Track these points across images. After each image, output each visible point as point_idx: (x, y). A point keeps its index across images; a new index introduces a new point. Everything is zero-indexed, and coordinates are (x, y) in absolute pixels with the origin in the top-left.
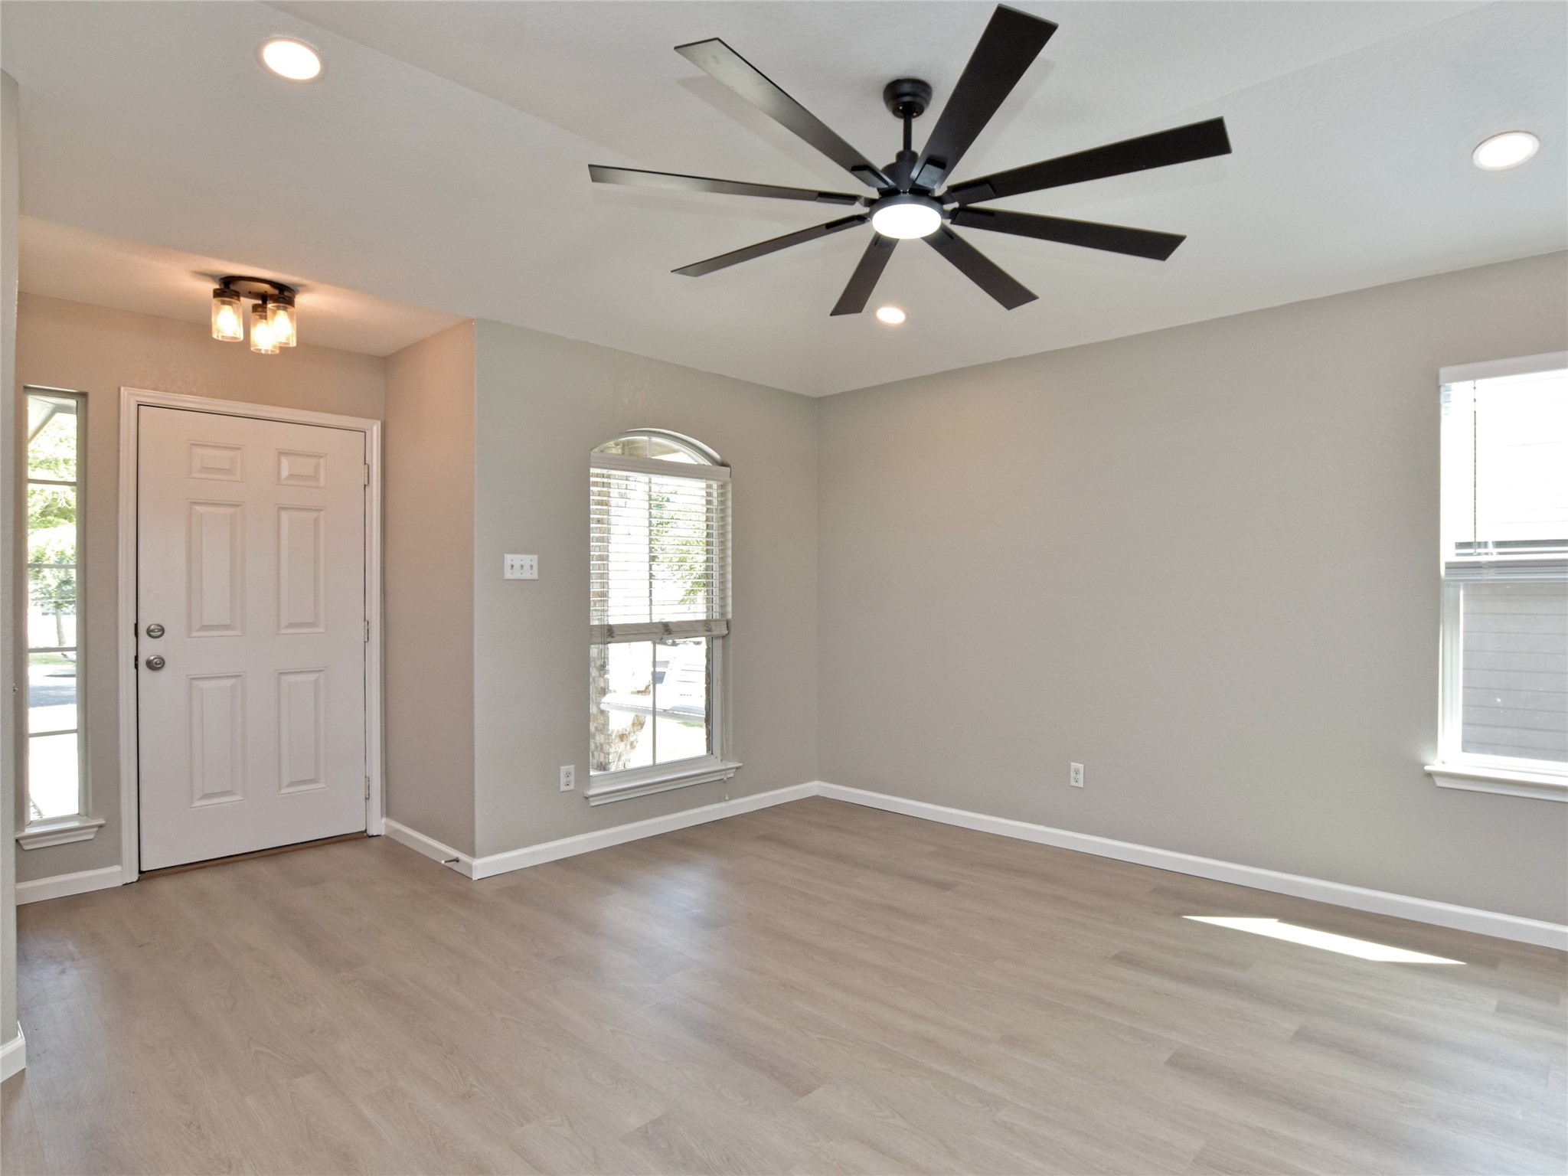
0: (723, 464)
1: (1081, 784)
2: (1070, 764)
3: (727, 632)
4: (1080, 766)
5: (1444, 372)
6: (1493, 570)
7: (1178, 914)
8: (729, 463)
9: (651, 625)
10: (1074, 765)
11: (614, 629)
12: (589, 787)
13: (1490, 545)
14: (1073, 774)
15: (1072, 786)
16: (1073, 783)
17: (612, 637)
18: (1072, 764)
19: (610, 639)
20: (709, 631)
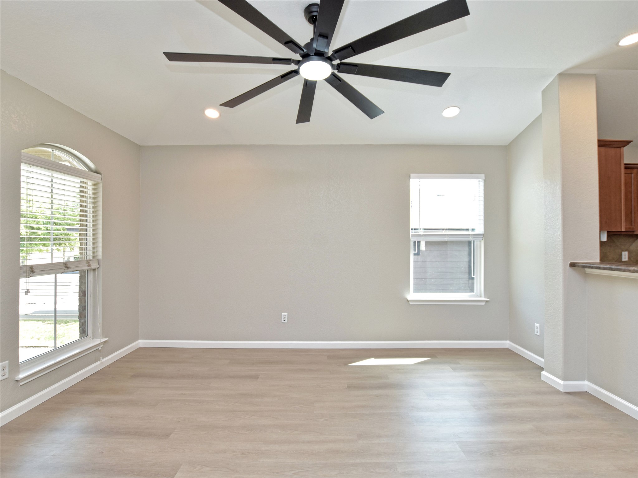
0: (96, 172)
1: (286, 321)
2: (281, 314)
3: (98, 266)
4: (286, 314)
5: (412, 175)
6: (424, 237)
7: (346, 364)
8: (102, 172)
9: (52, 264)
10: (283, 314)
11: (34, 268)
12: (18, 372)
13: (413, 229)
14: (283, 318)
15: (282, 323)
16: (283, 321)
17: (33, 273)
18: (282, 313)
19: (31, 274)
20: (89, 266)
